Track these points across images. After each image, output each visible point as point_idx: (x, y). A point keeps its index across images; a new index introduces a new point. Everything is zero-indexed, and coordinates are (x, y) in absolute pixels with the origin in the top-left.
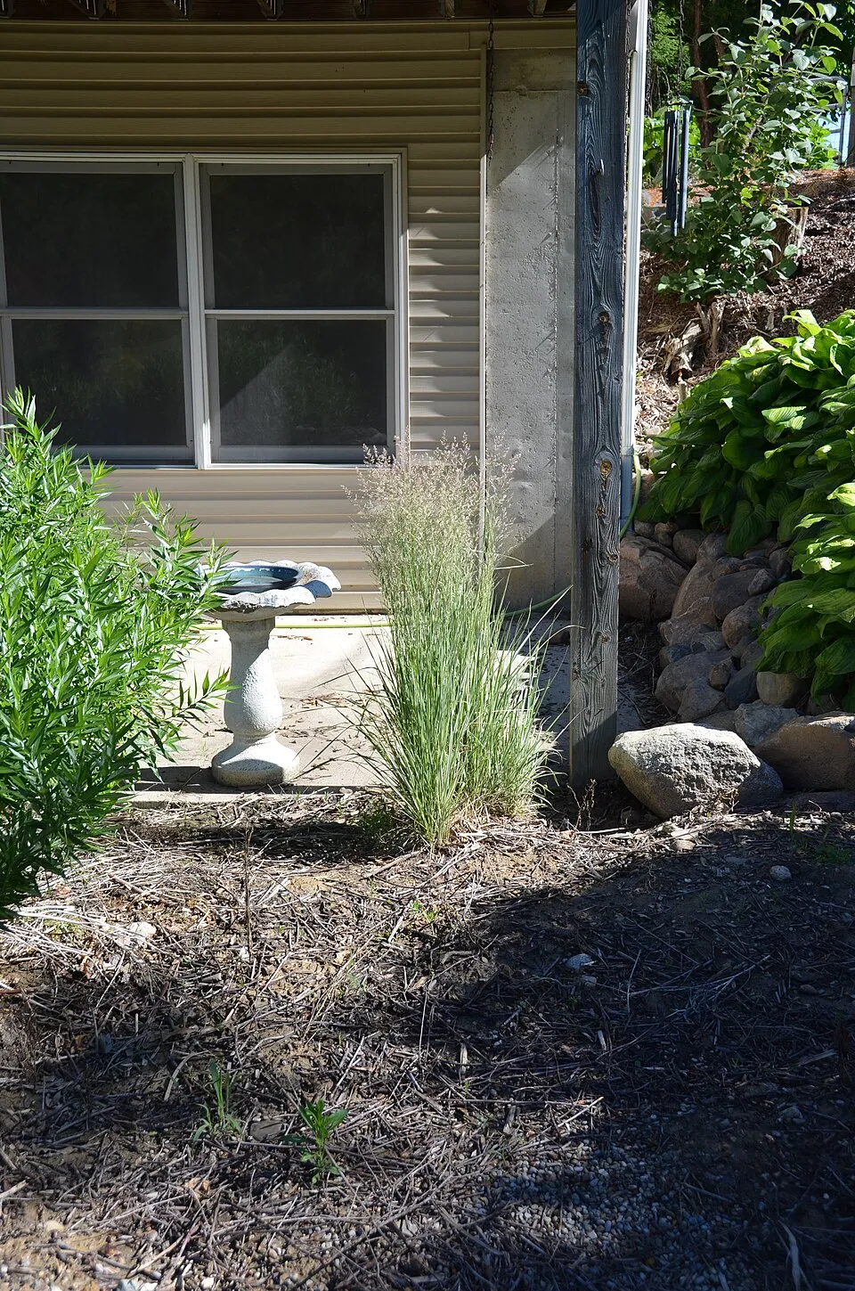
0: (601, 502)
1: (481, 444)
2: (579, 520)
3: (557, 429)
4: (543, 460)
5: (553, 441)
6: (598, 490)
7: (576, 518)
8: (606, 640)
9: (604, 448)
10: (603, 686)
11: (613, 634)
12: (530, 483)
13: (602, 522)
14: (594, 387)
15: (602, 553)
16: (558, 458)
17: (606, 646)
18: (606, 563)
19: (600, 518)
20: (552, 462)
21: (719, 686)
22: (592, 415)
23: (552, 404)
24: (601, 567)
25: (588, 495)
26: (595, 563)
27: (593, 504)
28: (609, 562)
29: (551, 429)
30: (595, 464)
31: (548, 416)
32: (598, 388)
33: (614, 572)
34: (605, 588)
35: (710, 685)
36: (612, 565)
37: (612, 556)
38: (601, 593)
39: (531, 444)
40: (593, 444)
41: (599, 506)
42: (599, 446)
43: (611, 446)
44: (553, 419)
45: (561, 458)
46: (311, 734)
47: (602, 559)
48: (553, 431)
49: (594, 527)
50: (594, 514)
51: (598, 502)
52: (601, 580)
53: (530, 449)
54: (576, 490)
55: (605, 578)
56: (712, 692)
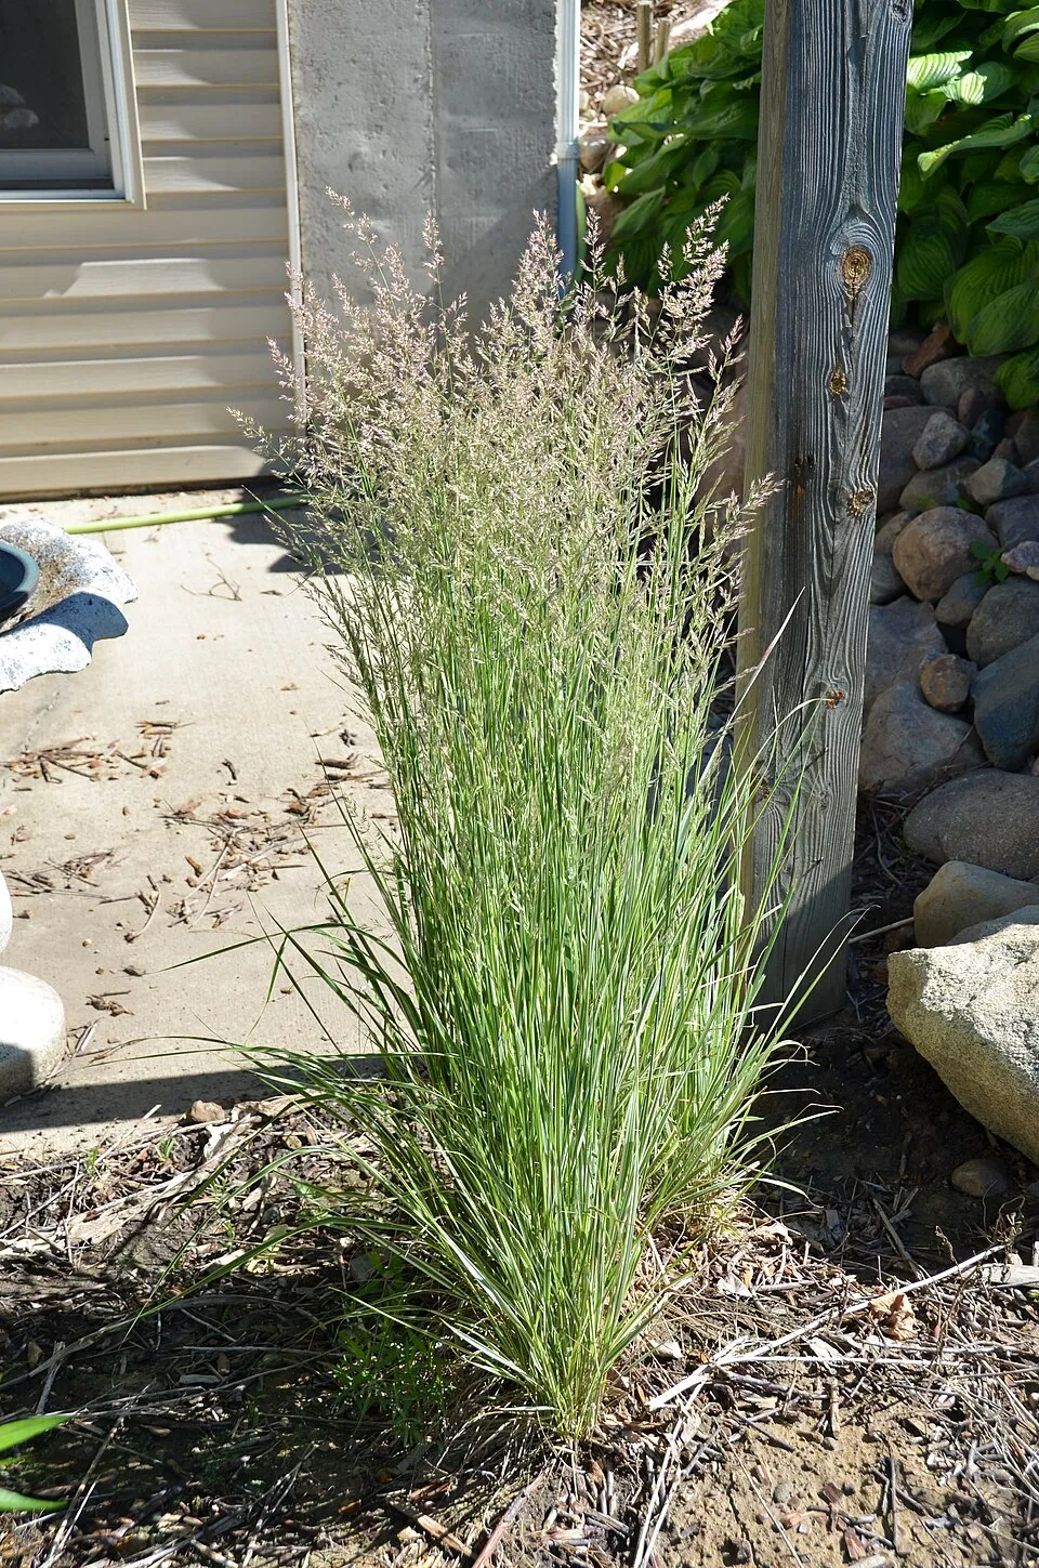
0: (840, 359)
1: (286, 142)
2: (783, 410)
3: (434, 108)
4: (411, 174)
5: (428, 133)
6: (834, 326)
7: (775, 406)
8: (837, 699)
9: (854, 210)
10: (824, 807)
11: (853, 685)
12: (387, 222)
13: (839, 412)
14: (837, 32)
15: (836, 490)
16: (438, 167)
17: (836, 716)
18: (844, 512)
19: (835, 399)
20: (427, 177)
21: (950, 706)
22: (829, 117)
23: (423, 55)
24: (832, 524)
25: (809, 341)
26: (817, 519)
27: (821, 365)
28: (852, 512)
29: (423, 109)
30: (829, 256)
31: (416, 80)
32: (848, 39)
33: (862, 536)
34: (840, 576)
35: (925, 700)
36: (858, 518)
37: (859, 497)
38: (829, 589)
39: (384, 140)
40: (827, 201)
41: (835, 369)
42: (843, 207)
43: (872, 206)
44: (426, 87)
45: (446, 169)
46: (58, 880)
47: (835, 503)
48: (426, 113)
49: (819, 427)
50: (820, 391)
51: (832, 358)
52: (830, 556)
53: (384, 152)
54: (779, 331)
55: (840, 552)
56: (939, 722)
